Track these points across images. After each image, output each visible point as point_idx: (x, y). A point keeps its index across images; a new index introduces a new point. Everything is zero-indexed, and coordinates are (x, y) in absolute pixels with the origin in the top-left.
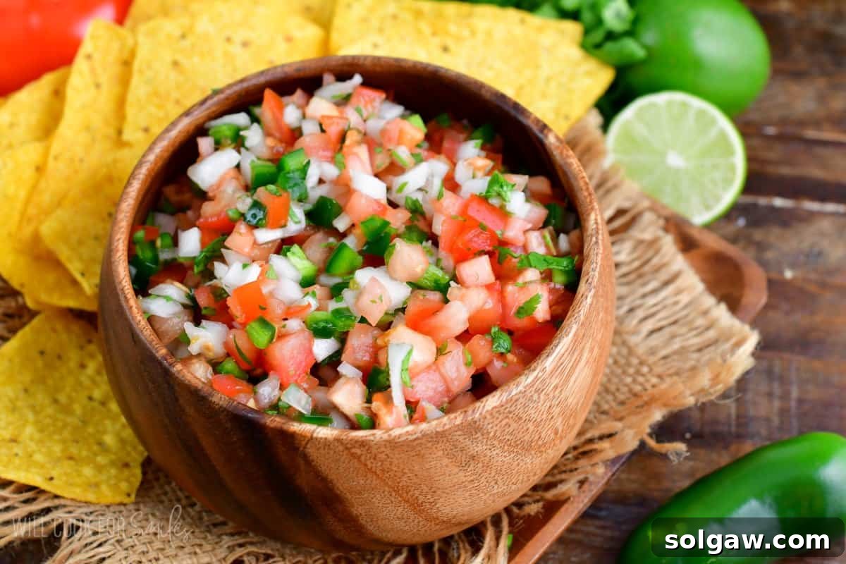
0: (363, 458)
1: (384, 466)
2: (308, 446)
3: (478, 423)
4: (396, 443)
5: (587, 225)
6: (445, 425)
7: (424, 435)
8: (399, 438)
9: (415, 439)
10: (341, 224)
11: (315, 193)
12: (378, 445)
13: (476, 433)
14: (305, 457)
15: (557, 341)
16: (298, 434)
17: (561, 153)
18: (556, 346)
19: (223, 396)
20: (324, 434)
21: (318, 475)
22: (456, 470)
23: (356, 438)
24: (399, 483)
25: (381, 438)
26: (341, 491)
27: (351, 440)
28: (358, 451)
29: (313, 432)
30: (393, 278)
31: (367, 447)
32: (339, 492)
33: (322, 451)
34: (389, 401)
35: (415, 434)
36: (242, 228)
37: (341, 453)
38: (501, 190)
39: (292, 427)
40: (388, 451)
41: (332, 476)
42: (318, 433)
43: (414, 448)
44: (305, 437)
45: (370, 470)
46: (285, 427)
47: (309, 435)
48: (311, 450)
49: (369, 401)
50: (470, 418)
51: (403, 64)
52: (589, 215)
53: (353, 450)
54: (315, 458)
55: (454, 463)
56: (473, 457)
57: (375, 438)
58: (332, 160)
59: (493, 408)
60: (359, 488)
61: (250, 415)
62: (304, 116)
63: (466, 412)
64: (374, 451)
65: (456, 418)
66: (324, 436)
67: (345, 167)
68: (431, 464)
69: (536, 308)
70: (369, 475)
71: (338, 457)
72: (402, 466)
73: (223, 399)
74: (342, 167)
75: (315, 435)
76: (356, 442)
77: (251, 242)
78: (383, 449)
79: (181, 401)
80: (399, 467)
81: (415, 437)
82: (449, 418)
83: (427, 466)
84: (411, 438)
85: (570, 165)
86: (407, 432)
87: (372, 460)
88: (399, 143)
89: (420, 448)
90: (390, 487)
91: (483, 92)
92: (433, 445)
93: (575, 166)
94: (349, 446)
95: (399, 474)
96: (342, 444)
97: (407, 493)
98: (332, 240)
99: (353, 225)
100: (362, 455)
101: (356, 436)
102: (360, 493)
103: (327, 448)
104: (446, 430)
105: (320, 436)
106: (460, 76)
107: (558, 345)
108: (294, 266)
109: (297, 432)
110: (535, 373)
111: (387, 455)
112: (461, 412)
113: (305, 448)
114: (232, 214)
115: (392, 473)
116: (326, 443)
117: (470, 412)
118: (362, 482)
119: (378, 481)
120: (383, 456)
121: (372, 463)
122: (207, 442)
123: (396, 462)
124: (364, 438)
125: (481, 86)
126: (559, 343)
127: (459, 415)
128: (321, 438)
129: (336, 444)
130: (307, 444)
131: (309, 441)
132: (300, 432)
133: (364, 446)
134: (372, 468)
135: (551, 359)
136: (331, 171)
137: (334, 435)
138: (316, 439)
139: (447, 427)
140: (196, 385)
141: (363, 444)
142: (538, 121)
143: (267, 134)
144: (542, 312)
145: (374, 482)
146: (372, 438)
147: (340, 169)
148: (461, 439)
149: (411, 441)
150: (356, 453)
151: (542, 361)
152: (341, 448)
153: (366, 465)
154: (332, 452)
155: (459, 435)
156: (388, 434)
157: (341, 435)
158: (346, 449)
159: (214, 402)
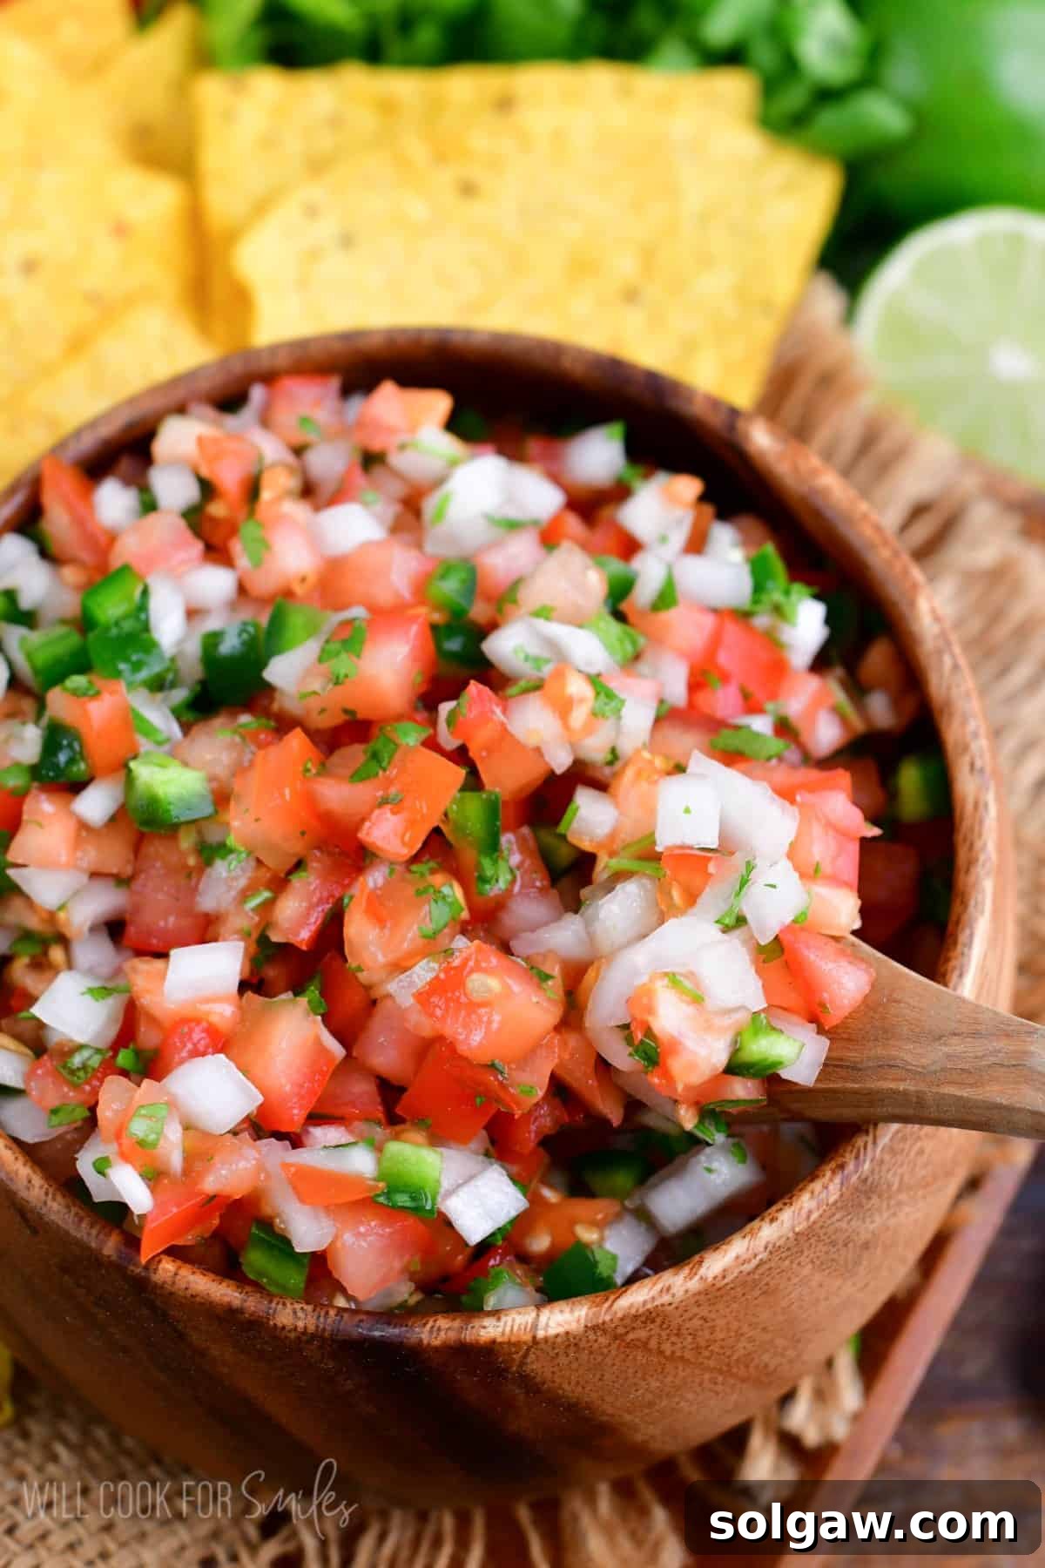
0: (653, 1344)
1: (698, 1339)
2: (532, 1357)
3: (870, 1180)
4: (719, 1289)
5: (915, 628)
7: (774, 1250)
8: (724, 1277)
9: (757, 1267)
12: (682, 1308)
13: (869, 1198)
14: (525, 1379)
15: (966, 931)
16: (501, 1344)
19: (298, 1306)
20: (559, 1324)
21: (554, 1401)
22: (838, 1282)
23: (633, 1311)
24: (729, 1357)
25: (687, 1291)
26: (612, 1416)
27: (622, 1319)
28: (642, 1334)
29: (535, 1326)
31: (659, 1320)
32: (605, 1418)
33: (563, 1360)
35: (755, 1256)
37: (605, 1351)
39: (483, 1332)
40: (704, 1311)
41: (590, 1395)
43: (755, 1283)
44: (518, 1344)
45: (672, 1357)
46: (467, 1336)
47: (527, 1337)
48: (536, 1366)
50: (854, 1179)
51: (363, 344)
52: (911, 604)
53: (631, 1336)
54: (548, 1375)
55: (834, 1274)
56: (866, 1246)
57: (673, 1295)
59: (893, 1137)
60: (649, 1397)
61: (377, 1334)
63: (842, 1166)
64: (676, 1322)
65: (826, 1187)
66: (561, 1330)
68: (793, 1296)
70: (669, 1367)
71: (599, 1359)
72: (735, 1325)
73: (300, 1314)
75: (541, 1334)
76: (636, 1317)
78: (695, 1310)
80: (729, 1330)
81: (755, 1262)
82: (812, 1193)
83: (784, 1303)
84: (748, 1267)
85: (825, 492)
86: (737, 1257)
87: (673, 1339)
89: (768, 1279)
90: (711, 1370)
91: (567, 363)
92: (792, 1262)
94: (621, 1330)
95: (730, 1342)
96: (605, 1332)
97: (747, 1366)
100: (649, 1338)
101: (632, 1305)
102: (651, 1404)
103: (572, 1349)
104: (814, 1223)
105: (552, 1332)
106: (500, 338)
107: (970, 941)
109: (499, 1340)
111: (705, 1319)
112: (834, 1172)
113: (522, 1364)
115: (714, 1347)
116: (569, 1342)
117: (851, 1166)
118: (654, 1384)
119: (688, 1371)
120: (697, 1322)
121: (673, 1344)
123: (721, 1322)
124: (649, 1306)
125: (557, 349)
126: (972, 935)
127: (831, 1180)
128: (557, 1336)
129: (592, 1337)
130: (525, 1356)
131: (528, 1350)
132: (505, 1339)
133: (653, 1321)
134: (673, 1352)
137: (583, 1322)
138: (546, 1340)
139: (814, 1216)
140: (226, 1299)
141: (649, 1317)
142: (715, 403)
145: (681, 1374)
146: (666, 1299)
148: (844, 1225)
149: (749, 1274)
150: (638, 1340)
152: (603, 1340)
153: (661, 1352)
154: (584, 1356)
155: (838, 1220)
156: (697, 1278)
157: (596, 1315)
158: (616, 1337)
159: (283, 1328)
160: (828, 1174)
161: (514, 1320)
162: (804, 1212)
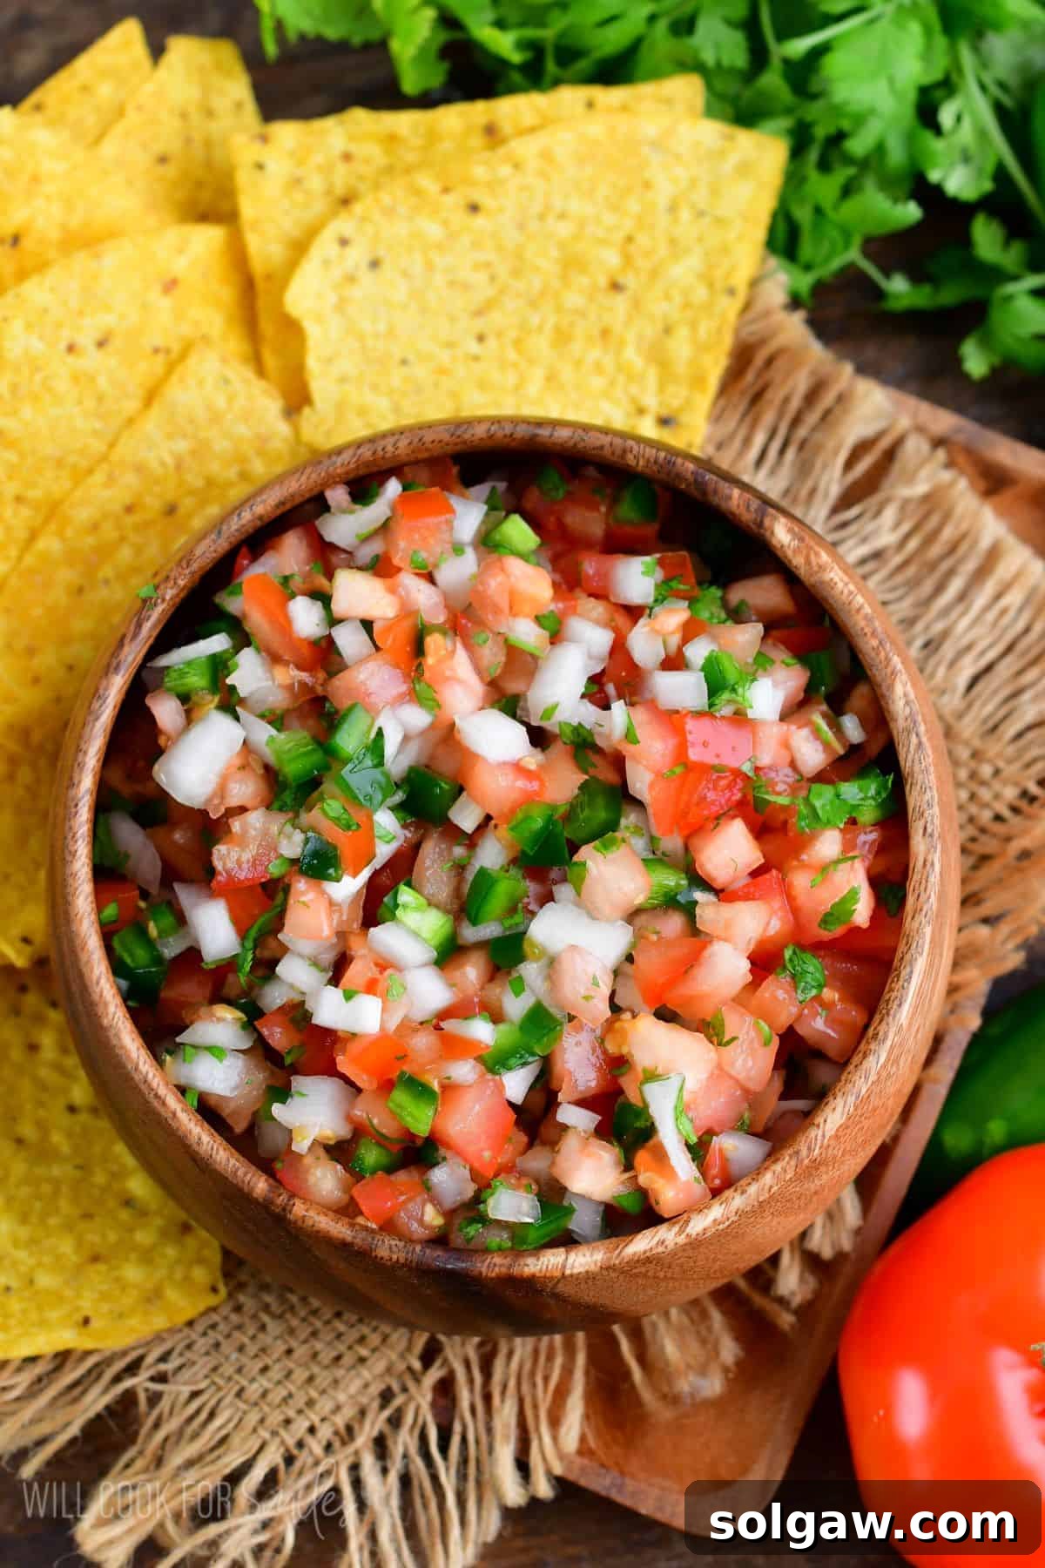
0: (651, 1274)
1: (685, 1267)
2: (560, 1285)
3: (819, 1159)
4: (700, 1241)
5: (891, 707)
6: (771, 1187)
7: (740, 1213)
8: (704, 1234)
9: (730, 1225)
10: (466, 817)
11: (397, 758)
12: (673, 1253)
13: (818, 1169)
14: (556, 1296)
15: (908, 969)
17: (808, 562)
18: (909, 980)
19: (393, 1243)
20: (581, 1265)
21: (578, 1305)
23: (636, 1257)
25: (676, 1244)
27: (628, 1262)
28: (643, 1270)
29: (564, 1266)
30: (593, 915)
31: (655, 1262)
33: (583, 1286)
34: (661, 1156)
35: (728, 1219)
36: (301, 885)
37: (616, 1281)
38: (734, 695)
39: (526, 1269)
40: (690, 1253)
42: (573, 1267)
43: (728, 1234)
44: (552, 1278)
45: (664, 1278)
46: (516, 1271)
47: (558, 1274)
48: (565, 1289)
49: (628, 1166)
50: (806, 1160)
52: (891, 687)
53: (634, 1271)
54: (572, 1292)
55: (790, 1215)
56: (816, 1194)
57: (666, 1247)
58: (413, 696)
59: (837, 1130)
60: (648, 1298)
61: (450, 1266)
62: (333, 621)
63: (797, 1153)
64: (668, 1262)
65: (784, 1168)
66: (582, 1270)
67: (439, 706)
68: (757, 1233)
69: (855, 910)
70: (663, 1283)
71: (611, 1284)
72: (712, 1256)
73: (394, 1249)
74: (432, 703)
75: (568, 1272)
76: (638, 1263)
77: (327, 905)
78: (682, 1254)
80: (708, 1259)
81: (727, 1223)
82: (774, 1172)
83: (751, 1239)
84: (722, 1226)
86: (715, 1220)
87: (665, 1269)
88: (514, 611)
89: (737, 1230)
90: (695, 1279)
92: (756, 1218)
93: (840, 585)
94: (626, 1269)
95: (710, 1265)
96: (614, 1270)
97: (722, 1272)
98: (459, 851)
99: (488, 818)
100: (647, 1271)
101: (635, 1254)
103: (590, 1280)
104: (774, 1193)
105: (576, 1271)
107: (910, 978)
108: (416, 935)
109: (539, 1274)
110: (889, 1043)
111: (689, 1257)
112: (791, 1156)
113: (554, 1287)
114: (275, 869)
115: (697, 1269)
116: (589, 1276)
117: (804, 1152)
118: (652, 1292)
119: (678, 1282)
120: (683, 1260)
121: (666, 1272)
123: (702, 1256)
124: (648, 1254)
126: (911, 972)
127: (789, 1161)
128: (580, 1273)
129: (605, 1273)
130: (556, 1284)
132: (542, 1275)
133: (651, 1262)
134: (666, 1276)
135: (906, 1007)
136: (418, 718)
137: (599, 1264)
138: (572, 1276)
139: (775, 1189)
140: (341, 1236)
141: (647, 1260)
143: (274, 659)
144: (862, 912)
146: (661, 1249)
147: (429, 709)
150: (640, 1274)
151: (894, 1017)
152: (613, 1275)
153: (657, 1277)
154: (600, 1284)
155: (793, 1188)
156: (683, 1236)
157: (609, 1259)
158: (622, 1273)
159: (382, 1258)
160: (787, 1158)
161: (549, 1261)
162: (767, 1187)
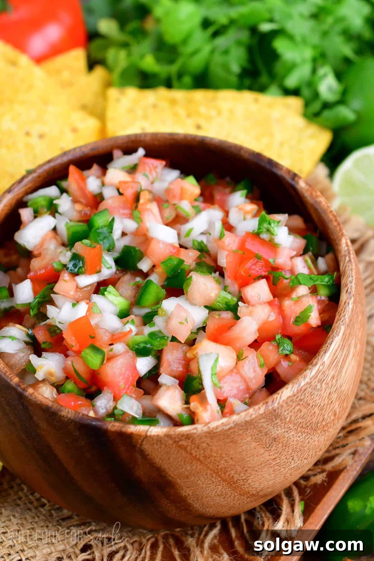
0: (188, 449)
1: (206, 453)
2: (144, 443)
3: (277, 411)
4: (214, 433)
5: (340, 248)
6: (251, 415)
7: (237, 425)
8: (216, 429)
9: (230, 429)
10: (144, 266)
11: (120, 244)
12: (200, 436)
13: (276, 419)
14: (142, 452)
15: (331, 340)
16: (135, 435)
17: (311, 194)
19: (70, 410)
20: (156, 432)
21: (152, 465)
22: (262, 451)
23: (182, 433)
24: (218, 466)
25: (202, 430)
26: (173, 478)
27: (178, 435)
28: (184, 443)
29: (147, 431)
30: (193, 304)
31: (191, 439)
32: (170, 479)
33: (155, 446)
34: (204, 401)
35: (229, 424)
36: (66, 276)
37: (171, 446)
38: (269, 226)
39: (129, 429)
40: (208, 440)
41: (165, 466)
42: (151, 432)
43: (228, 436)
44: (140, 436)
45: (195, 457)
46: (124, 430)
47: (144, 434)
48: (146, 447)
49: (187, 402)
50: (270, 408)
51: (176, 137)
52: (340, 240)
53: (181, 443)
55: (260, 445)
56: (275, 439)
57: (197, 431)
58: (131, 217)
59: (287, 398)
60: (186, 473)
61: (94, 423)
62: (103, 184)
63: (267, 403)
64: (197, 442)
65: (259, 408)
66: (156, 434)
67: (142, 221)
68: (243, 447)
69: (310, 315)
70: (194, 462)
71: (169, 450)
72: (220, 452)
73: (70, 413)
74: (140, 221)
75: (149, 434)
76: (183, 435)
77: (75, 287)
78: (205, 439)
79: (35, 418)
80: (217, 453)
81: (228, 427)
82: (254, 409)
83: (240, 450)
84: (226, 428)
85: (320, 203)
86: (223, 423)
87: (196, 449)
88: (181, 198)
89: (233, 436)
90: (211, 470)
91: (242, 153)
92: (243, 432)
93: (324, 203)
94: (177, 439)
95: (218, 459)
96: (171, 438)
97: (225, 473)
98: (138, 279)
99: (154, 266)
100: (187, 446)
101: (182, 431)
102: (187, 477)
103: (159, 443)
104: (253, 419)
105: (153, 433)
106: (222, 142)
107: (331, 343)
108: (112, 303)
109: (134, 433)
110: (317, 368)
111: (208, 444)
112: (263, 404)
113: (141, 445)
114: (56, 266)
115: (212, 459)
116: (158, 440)
117: (270, 403)
118: (189, 468)
119: (202, 467)
120: (205, 445)
121: (196, 451)
122: (59, 450)
123: (214, 448)
124: (188, 432)
125: (241, 148)
126: (332, 341)
127: (262, 406)
128: (154, 436)
129: (167, 439)
130: (143, 441)
131: (144, 439)
132: (137, 433)
133: (189, 439)
134: (196, 456)
135: (328, 355)
136: (131, 225)
137: (164, 432)
138: (150, 436)
139: (253, 416)
140: (47, 404)
141: (188, 437)
142: (289, 171)
143: (75, 201)
144: (314, 319)
145: (199, 467)
146: (195, 431)
147: (138, 223)
148: (265, 425)
149: (226, 431)
150: (183, 445)
151: (321, 357)
152: (170, 442)
153: (192, 454)
154: (163, 446)
155: (263, 422)
156: (207, 427)
157: (169, 431)
158: (175, 442)
159: (63, 416)
160: (262, 404)
161: (141, 428)
162: (250, 414)
